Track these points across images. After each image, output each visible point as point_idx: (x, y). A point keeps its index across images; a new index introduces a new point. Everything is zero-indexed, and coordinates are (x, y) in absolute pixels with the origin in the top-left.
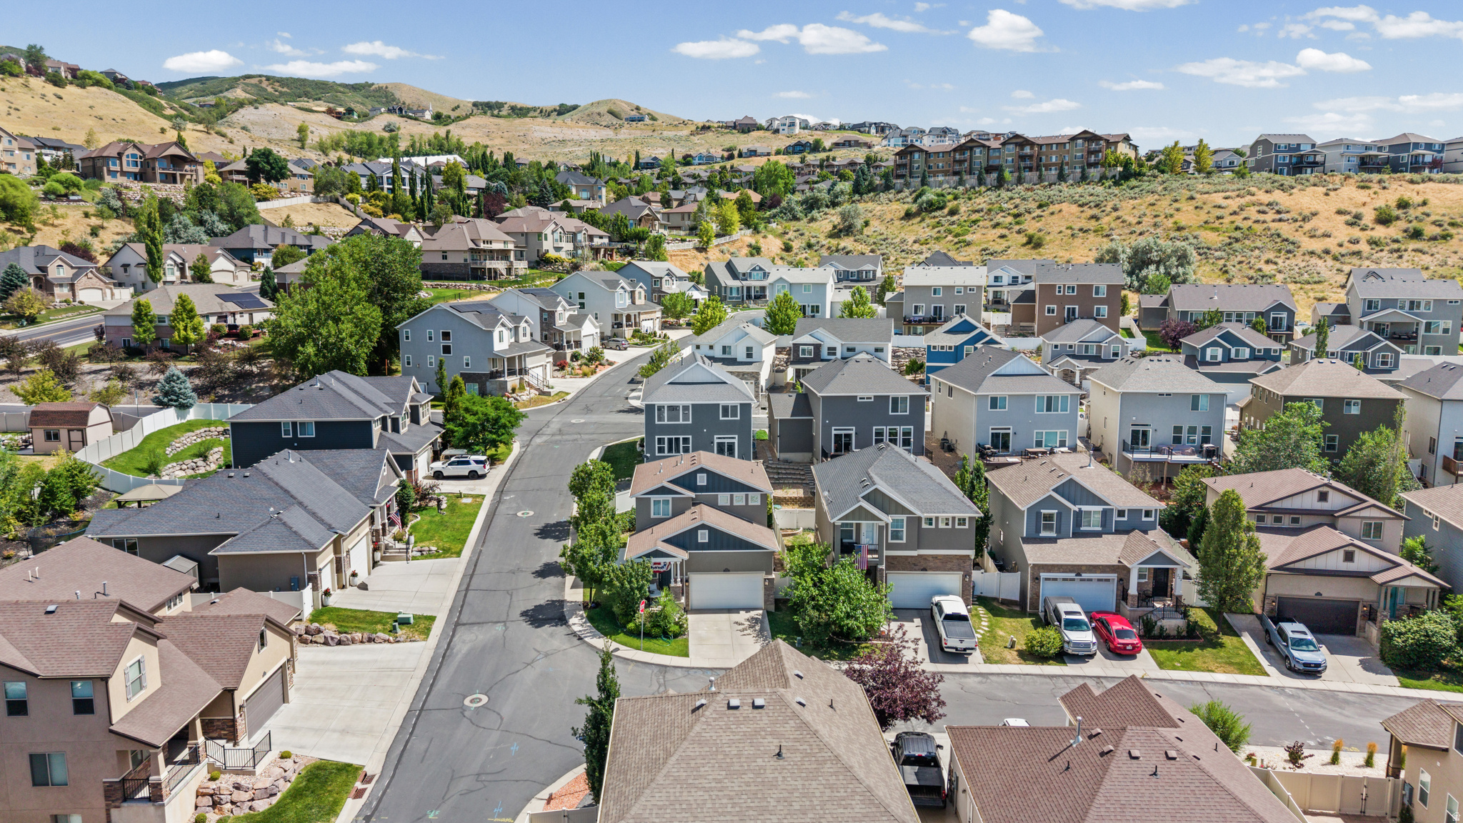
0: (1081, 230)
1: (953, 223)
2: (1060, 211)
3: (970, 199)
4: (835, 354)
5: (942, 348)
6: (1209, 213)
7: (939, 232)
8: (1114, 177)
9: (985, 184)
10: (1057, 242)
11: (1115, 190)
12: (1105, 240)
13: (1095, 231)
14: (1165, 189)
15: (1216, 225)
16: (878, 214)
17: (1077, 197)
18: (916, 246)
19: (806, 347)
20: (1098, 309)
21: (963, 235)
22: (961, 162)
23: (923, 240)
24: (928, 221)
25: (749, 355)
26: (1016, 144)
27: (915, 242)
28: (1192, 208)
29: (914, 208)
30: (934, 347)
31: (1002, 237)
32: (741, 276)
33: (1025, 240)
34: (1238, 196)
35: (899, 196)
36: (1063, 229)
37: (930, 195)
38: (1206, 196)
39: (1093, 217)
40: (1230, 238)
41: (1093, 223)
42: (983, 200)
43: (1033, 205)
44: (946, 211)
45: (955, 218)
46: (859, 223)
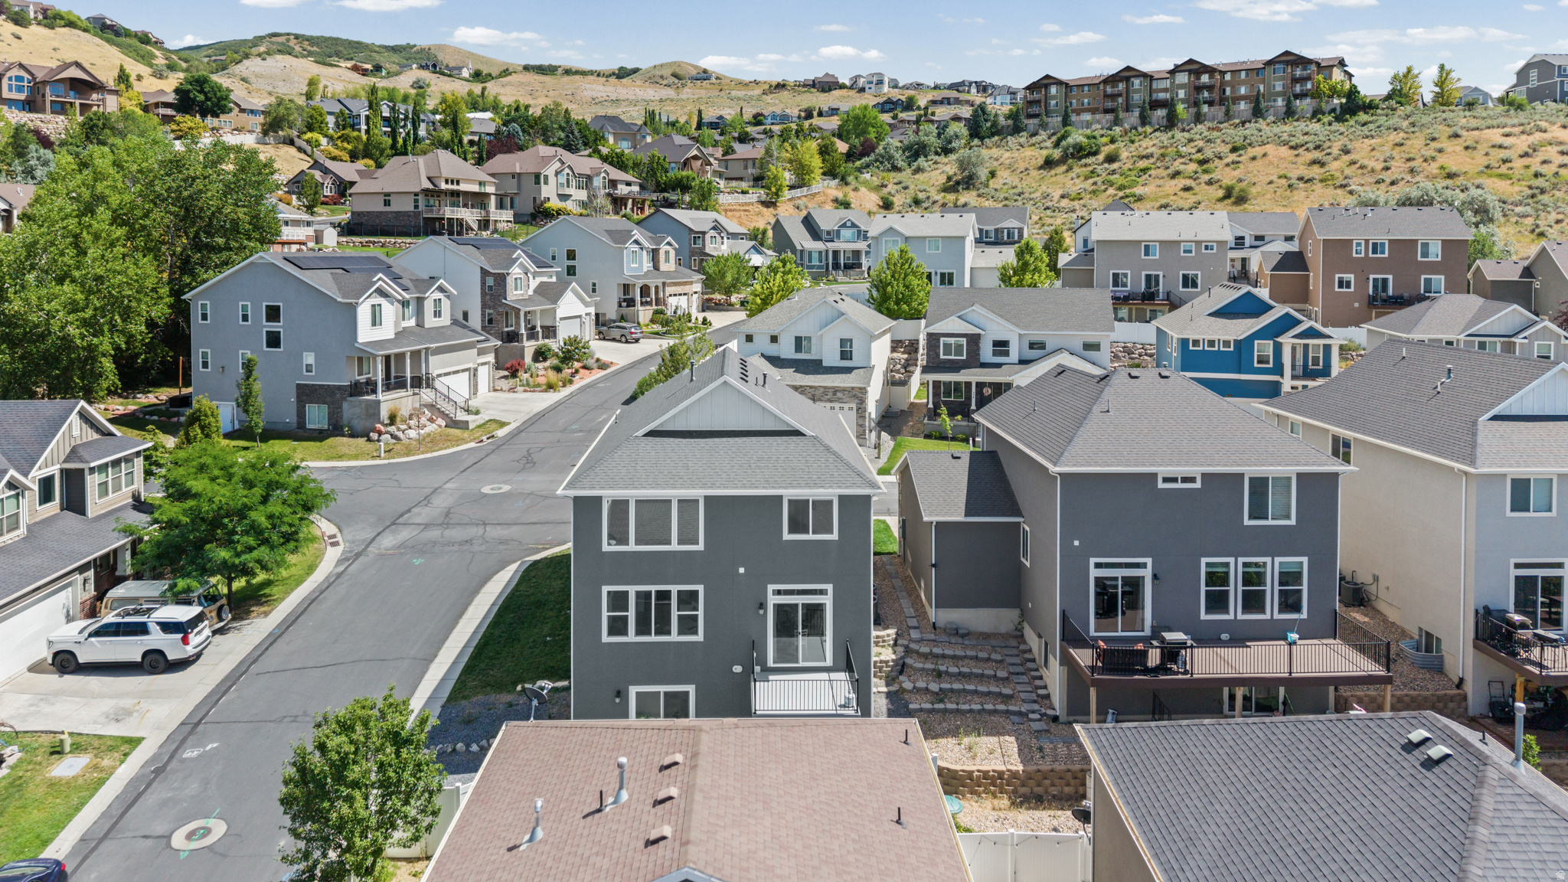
0: (1301, 179)
1: (1113, 172)
2: (1265, 155)
3: (1133, 142)
4: (1007, 354)
5: (1211, 343)
6: (1487, 154)
7: (1095, 183)
8: (1333, 110)
9: (1150, 123)
10: (1268, 196)
11: (1336, 126)
12: (1339, 191)
13: (1321, 181)
14: (1413, 125)
15: (1504, 169)
16: (1008, 162)
17: (1285, 137)
18: (1065, 203)
19: (952, 340)
20: (1428, 282)
21: (1130, 187)
22: (1113, 97)
23: (1073, 195)
24: (1077, 170)
25: (846, 355)
26: (1190, 72)
27: (1063, 197)
28: (1459, 148)
29: (1057, 154)
30: (1196, 343)
31: (1187, 189)
32: (825, 236)
33: (1221, 193)
34: (1523, 132)
35: (1034, 140)
36: (1274, 178)
37: (1077, 137)
38: (1476, 133)
39: (1314, 162)
40: (1530, 187)
41: (1316, 172)
42: (1152, 142)
43: (1225, 149)
44: (1101, 157)
45: (1115, 166)
46: (983, 173)
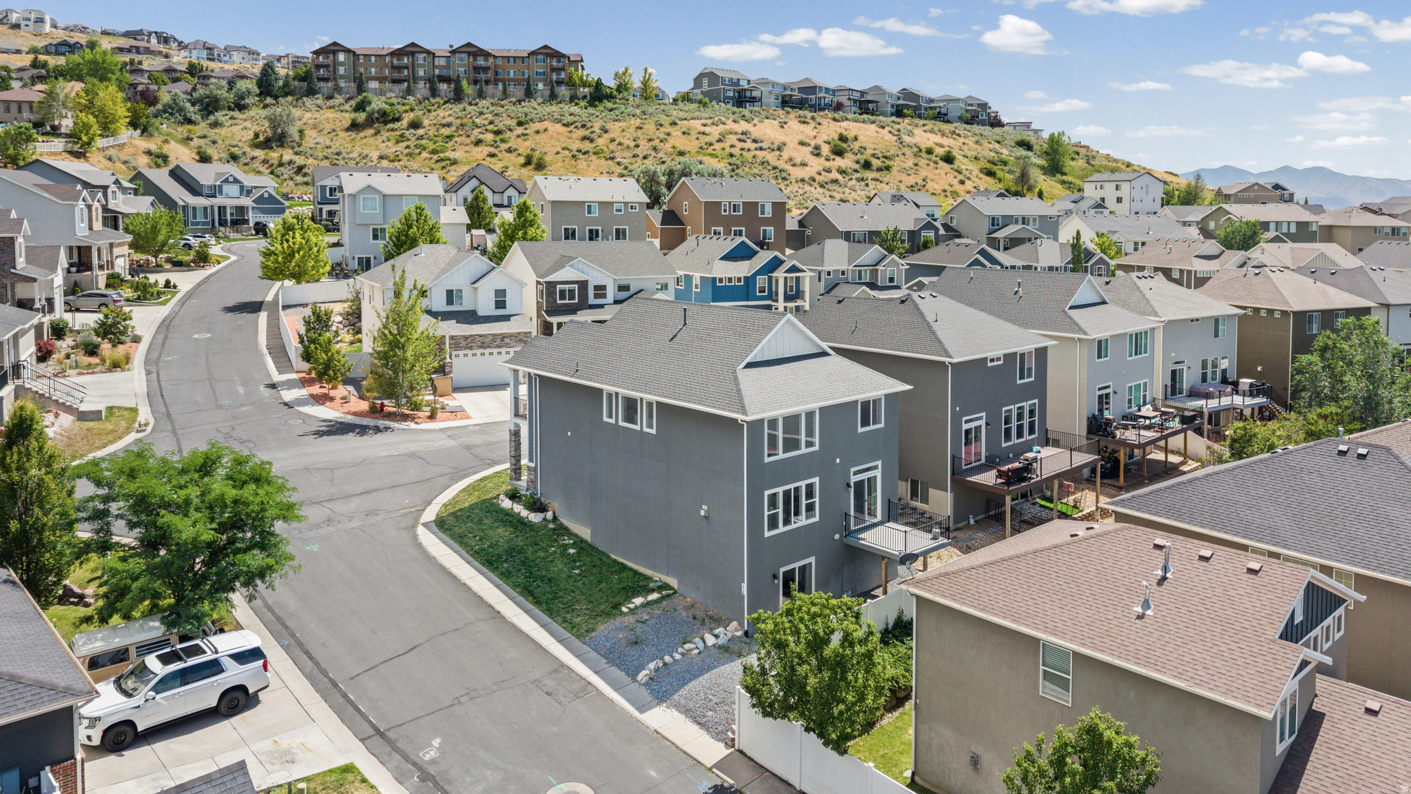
0: (579, 151)
1: (421, 138)
2: (546, 130)
3: (429, 111)
4: (604, 296)
5: (730, 280)
6: (697, 139)
7: (408, 147)
8: (585, 97)
9: (439, 96)
10: (559, 164)
11: (591, 110)
12: (610, 162)
13: (595, 153)
14: (644, 113)
15: (710, 150)
16: (311, 122)
17: (556, 116)
18: (385, 163)
19: (567, 287)
20: (765, 231)
21: (442, 152)
22: (399, 69)
23: (392, 157)
24: (385, 134)
25: (500, 304)
26: (469, 53)
27: (381, 157)
28: (679, 133)
29: (361, 117)
30: (721, 280)
31: (492, 155)
32: (206, 191)
33: (522, 160)
34: (713, 124)
35: (331, 103)
36: (559, 149)
37: (377, 103)
38: (685, 122)
39: (584, 138)
40: (730, 164)
41: (587, 146)
42: (447, 113)
43: (513, 123)
44: (405, 123)
45: (421, 132)
46: (293, 131)
